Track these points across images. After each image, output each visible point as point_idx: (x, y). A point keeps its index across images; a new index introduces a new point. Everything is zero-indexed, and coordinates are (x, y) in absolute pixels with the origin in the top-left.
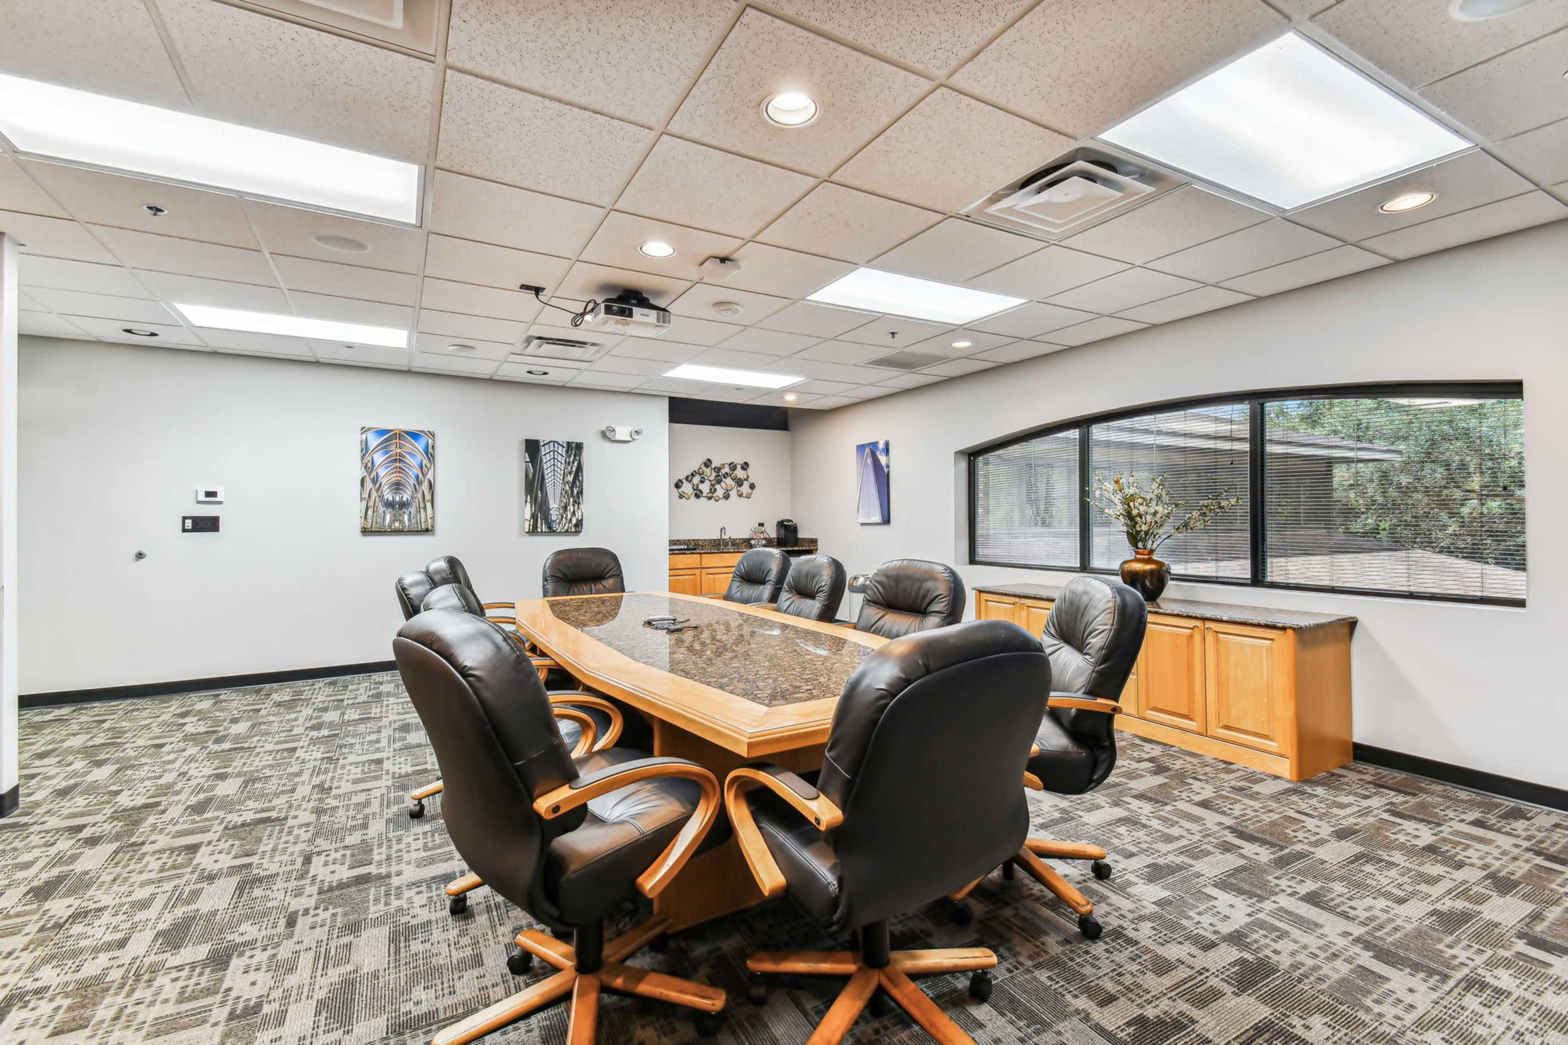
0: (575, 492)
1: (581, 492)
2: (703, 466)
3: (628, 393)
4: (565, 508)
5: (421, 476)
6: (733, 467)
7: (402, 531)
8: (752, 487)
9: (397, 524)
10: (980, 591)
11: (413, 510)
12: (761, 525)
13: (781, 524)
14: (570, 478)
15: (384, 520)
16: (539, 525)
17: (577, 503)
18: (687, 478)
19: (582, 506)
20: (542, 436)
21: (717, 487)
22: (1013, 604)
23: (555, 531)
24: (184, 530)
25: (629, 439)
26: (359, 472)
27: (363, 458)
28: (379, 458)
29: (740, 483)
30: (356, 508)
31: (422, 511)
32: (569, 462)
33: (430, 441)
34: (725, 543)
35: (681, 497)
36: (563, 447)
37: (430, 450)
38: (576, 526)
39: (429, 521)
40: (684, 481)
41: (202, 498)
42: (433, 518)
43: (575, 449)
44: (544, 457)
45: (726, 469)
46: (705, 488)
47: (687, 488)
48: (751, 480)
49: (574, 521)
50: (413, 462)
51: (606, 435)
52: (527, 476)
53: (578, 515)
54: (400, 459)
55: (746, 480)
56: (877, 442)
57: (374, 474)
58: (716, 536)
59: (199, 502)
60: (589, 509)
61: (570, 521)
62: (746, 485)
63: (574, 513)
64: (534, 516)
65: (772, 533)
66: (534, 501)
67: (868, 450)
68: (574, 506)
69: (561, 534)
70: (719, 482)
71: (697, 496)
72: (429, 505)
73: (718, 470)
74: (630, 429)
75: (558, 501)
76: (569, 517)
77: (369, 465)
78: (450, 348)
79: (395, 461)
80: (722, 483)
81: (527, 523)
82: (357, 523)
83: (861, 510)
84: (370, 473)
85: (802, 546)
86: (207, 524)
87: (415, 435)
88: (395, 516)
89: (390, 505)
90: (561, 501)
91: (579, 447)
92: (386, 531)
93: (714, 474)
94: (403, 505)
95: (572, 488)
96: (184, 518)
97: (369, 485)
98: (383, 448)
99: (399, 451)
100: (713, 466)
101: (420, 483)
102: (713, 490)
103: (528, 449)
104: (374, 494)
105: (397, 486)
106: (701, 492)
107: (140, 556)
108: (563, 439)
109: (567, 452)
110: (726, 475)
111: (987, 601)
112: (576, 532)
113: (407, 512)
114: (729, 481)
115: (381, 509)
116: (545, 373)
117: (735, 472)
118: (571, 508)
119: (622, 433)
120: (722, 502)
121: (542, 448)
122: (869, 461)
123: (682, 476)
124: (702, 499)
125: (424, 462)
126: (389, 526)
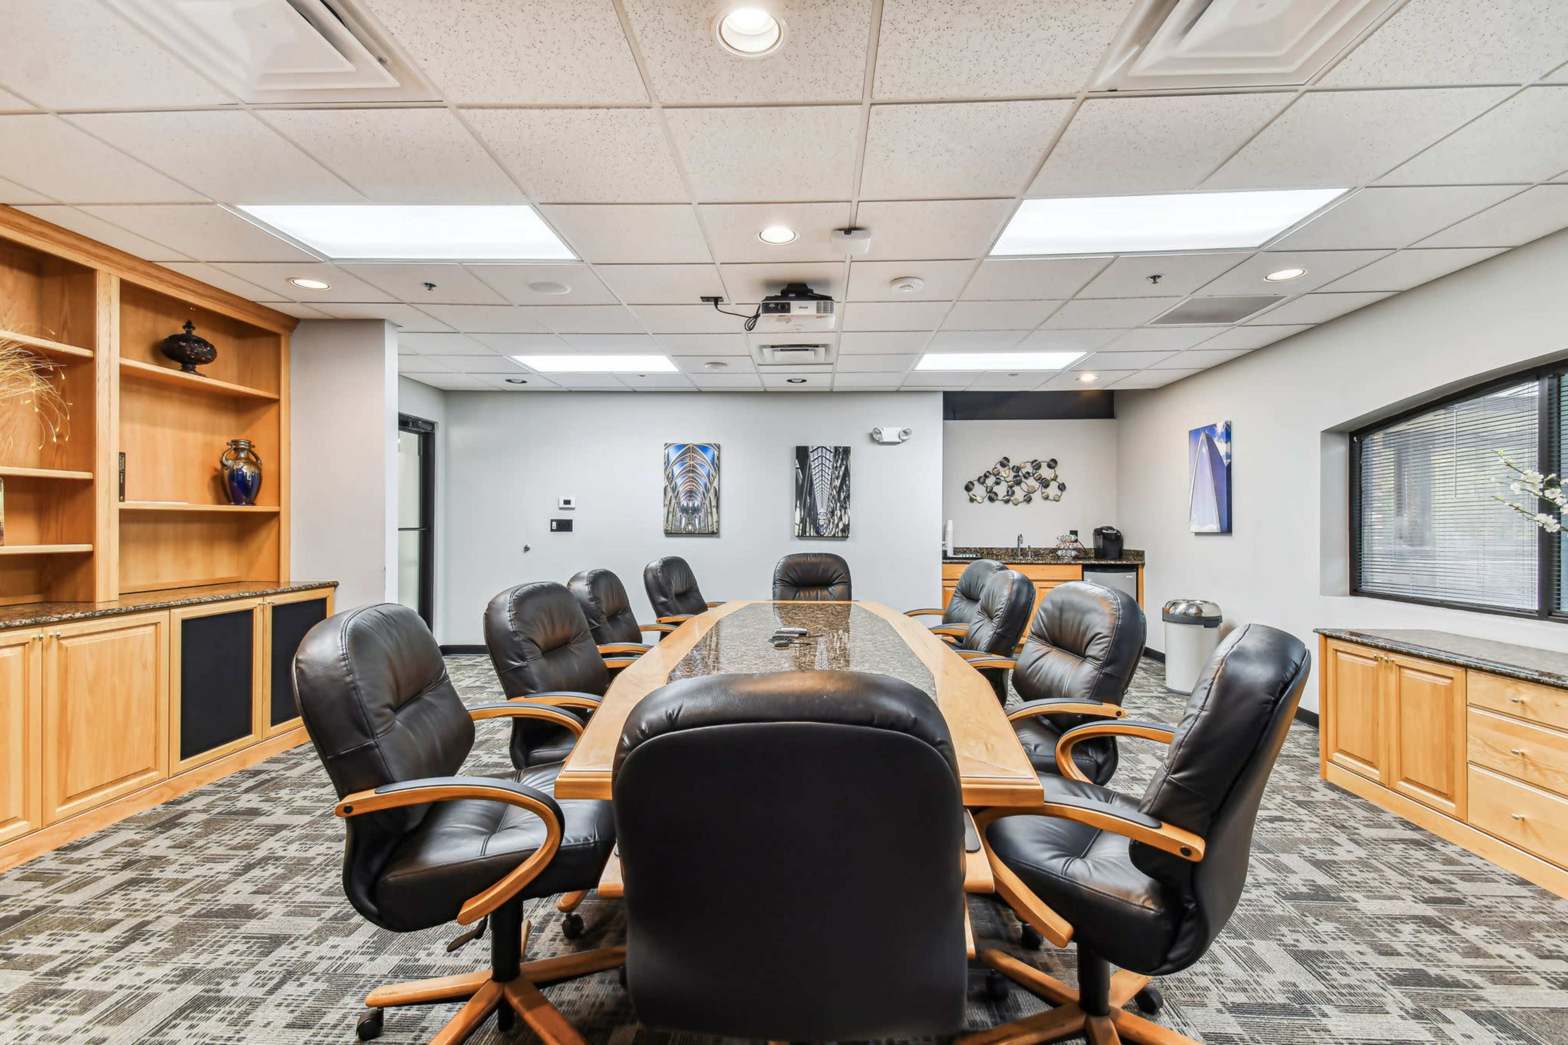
0: (842, 497)
1: (848, 497)
2: (999, 466)
3: (898, 392)
4: (833, 513)
5: (708, 484)
6: (1037, 466)
7: (694, 533)
8: (1062, 487)
9: (690, 527)
10: (1326, 636)
11: (702, 514)
12: (1074, 533)
13: (1098, 532)
14: (837, 483)
15: (681, 523)
16: (808, 529)
17: (844, 508)
18: (979, 480)
19: (848, 511)
20: (811, 443)
21: (1016, 488)
22: (1375, 659)
23: (822, 536)
24: (552, 530)
25: (898, 440)
26: (662, 483)
27: (666, 469)
28: (677, 470)
29: (1045, 484)
30: (660, 512)
31: (709, 515)
32: (836, 467)
33: (716, 453)
34: (1024, 553)
35: (972, 500)
36: (831, 452)
37: (716, 461)
38: (843, 531)
39: (715, 525)
40: (976, 483)
41: (562, 505)
42: (718, 522)
43: (843, 453)
44: (812, 463)
45: (1029, 468)
46: (1001, 490)
47: (979, 491)
48: (1060, 480)
49: (841, 526)
50: (702, 471)
51: (874, 438)
52: (797, 482)
53: (845, 520)
54: (692, 470)
55: (1055, 479)
56: (1215, 425)
57: (673, 483)
58: (1014, 545)
59: (561, 509)
60: (856, 514)
61: (837, 526)
62: (1054, 485)
63: (841, 519)
64: (803, 521)
65: (1088, 542)
66: (804, 506)
67: (1203, 437)
68: (840, 510)
69: (829, 538)
70: (1018, 483)
71: (991, 499)
72: (714, 510)
73: (1017, 469)
74: (899, 429)
75: (825, 507)
76: (836, 522)
77: (670, 475)
78: (707, 366)
79: (689, 471)
80: (1023, 485)
81: (797, 527)
82: (661, 526)
83: (1194, 516)
84: (670, 484)
85: (1128, 559)
86: (564, 526)
87: (704, 448)
88: (689, 520)
89: (685, 510)
90: (828, 506)
91: (847, 451)
92: (682, 533)
93: (1012, 474)
94: (695, 510)
95: (839, 493)
96: (552, 521)
97: (670, 494)
98: (681, 460)
99: (692, 463)
100: (1011, 465)
101: (708, 491)
102: (1011, 493)
103: (798, 457)
104: (673, 501)
105: (691, 494)
106: (996, 494)
107: (527, 549)
108: (831, 444)
109: (835, 456)
110: (1027, 475)
111: (1337, 651)
112: (843, 537)
113: (698, 517)
114: (1031, 482)
115: (679, 514)
116: (804, 381)
117: (1040, 471)
118: (838, 513)
119: (889, 434)
120: (1023, 505)
121: (811, 455)
122: (1205, 450)
123: (974, 477)
124: (997, 503)
125: (711, 471)
126: (685, 529)
